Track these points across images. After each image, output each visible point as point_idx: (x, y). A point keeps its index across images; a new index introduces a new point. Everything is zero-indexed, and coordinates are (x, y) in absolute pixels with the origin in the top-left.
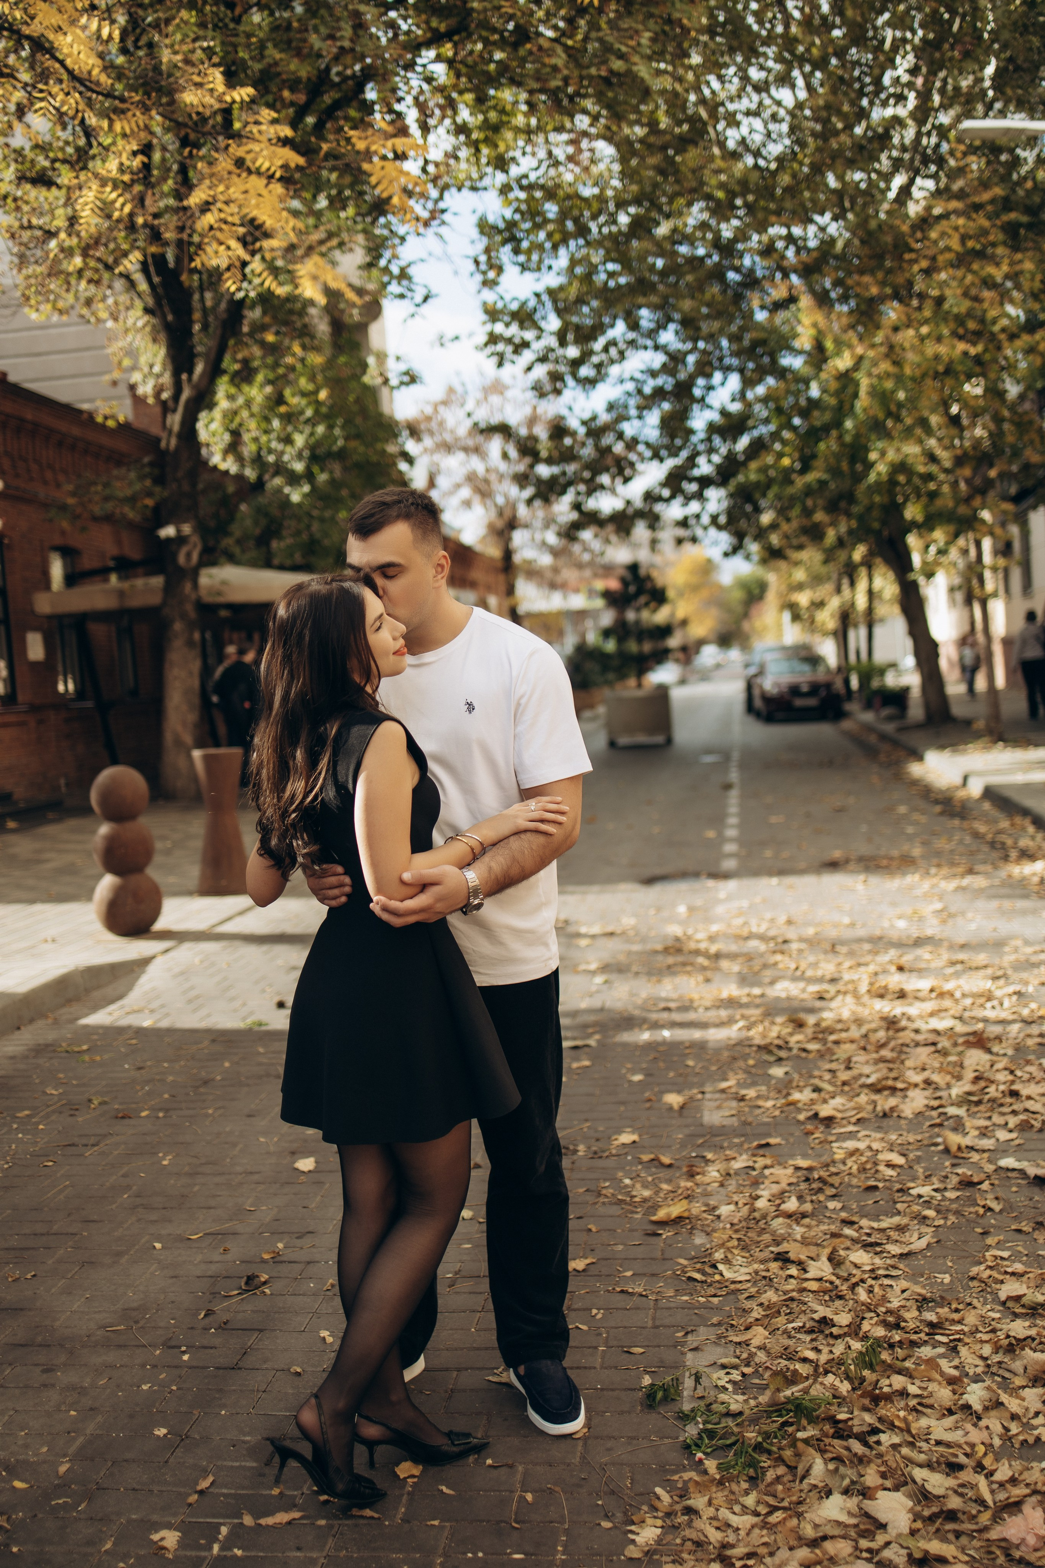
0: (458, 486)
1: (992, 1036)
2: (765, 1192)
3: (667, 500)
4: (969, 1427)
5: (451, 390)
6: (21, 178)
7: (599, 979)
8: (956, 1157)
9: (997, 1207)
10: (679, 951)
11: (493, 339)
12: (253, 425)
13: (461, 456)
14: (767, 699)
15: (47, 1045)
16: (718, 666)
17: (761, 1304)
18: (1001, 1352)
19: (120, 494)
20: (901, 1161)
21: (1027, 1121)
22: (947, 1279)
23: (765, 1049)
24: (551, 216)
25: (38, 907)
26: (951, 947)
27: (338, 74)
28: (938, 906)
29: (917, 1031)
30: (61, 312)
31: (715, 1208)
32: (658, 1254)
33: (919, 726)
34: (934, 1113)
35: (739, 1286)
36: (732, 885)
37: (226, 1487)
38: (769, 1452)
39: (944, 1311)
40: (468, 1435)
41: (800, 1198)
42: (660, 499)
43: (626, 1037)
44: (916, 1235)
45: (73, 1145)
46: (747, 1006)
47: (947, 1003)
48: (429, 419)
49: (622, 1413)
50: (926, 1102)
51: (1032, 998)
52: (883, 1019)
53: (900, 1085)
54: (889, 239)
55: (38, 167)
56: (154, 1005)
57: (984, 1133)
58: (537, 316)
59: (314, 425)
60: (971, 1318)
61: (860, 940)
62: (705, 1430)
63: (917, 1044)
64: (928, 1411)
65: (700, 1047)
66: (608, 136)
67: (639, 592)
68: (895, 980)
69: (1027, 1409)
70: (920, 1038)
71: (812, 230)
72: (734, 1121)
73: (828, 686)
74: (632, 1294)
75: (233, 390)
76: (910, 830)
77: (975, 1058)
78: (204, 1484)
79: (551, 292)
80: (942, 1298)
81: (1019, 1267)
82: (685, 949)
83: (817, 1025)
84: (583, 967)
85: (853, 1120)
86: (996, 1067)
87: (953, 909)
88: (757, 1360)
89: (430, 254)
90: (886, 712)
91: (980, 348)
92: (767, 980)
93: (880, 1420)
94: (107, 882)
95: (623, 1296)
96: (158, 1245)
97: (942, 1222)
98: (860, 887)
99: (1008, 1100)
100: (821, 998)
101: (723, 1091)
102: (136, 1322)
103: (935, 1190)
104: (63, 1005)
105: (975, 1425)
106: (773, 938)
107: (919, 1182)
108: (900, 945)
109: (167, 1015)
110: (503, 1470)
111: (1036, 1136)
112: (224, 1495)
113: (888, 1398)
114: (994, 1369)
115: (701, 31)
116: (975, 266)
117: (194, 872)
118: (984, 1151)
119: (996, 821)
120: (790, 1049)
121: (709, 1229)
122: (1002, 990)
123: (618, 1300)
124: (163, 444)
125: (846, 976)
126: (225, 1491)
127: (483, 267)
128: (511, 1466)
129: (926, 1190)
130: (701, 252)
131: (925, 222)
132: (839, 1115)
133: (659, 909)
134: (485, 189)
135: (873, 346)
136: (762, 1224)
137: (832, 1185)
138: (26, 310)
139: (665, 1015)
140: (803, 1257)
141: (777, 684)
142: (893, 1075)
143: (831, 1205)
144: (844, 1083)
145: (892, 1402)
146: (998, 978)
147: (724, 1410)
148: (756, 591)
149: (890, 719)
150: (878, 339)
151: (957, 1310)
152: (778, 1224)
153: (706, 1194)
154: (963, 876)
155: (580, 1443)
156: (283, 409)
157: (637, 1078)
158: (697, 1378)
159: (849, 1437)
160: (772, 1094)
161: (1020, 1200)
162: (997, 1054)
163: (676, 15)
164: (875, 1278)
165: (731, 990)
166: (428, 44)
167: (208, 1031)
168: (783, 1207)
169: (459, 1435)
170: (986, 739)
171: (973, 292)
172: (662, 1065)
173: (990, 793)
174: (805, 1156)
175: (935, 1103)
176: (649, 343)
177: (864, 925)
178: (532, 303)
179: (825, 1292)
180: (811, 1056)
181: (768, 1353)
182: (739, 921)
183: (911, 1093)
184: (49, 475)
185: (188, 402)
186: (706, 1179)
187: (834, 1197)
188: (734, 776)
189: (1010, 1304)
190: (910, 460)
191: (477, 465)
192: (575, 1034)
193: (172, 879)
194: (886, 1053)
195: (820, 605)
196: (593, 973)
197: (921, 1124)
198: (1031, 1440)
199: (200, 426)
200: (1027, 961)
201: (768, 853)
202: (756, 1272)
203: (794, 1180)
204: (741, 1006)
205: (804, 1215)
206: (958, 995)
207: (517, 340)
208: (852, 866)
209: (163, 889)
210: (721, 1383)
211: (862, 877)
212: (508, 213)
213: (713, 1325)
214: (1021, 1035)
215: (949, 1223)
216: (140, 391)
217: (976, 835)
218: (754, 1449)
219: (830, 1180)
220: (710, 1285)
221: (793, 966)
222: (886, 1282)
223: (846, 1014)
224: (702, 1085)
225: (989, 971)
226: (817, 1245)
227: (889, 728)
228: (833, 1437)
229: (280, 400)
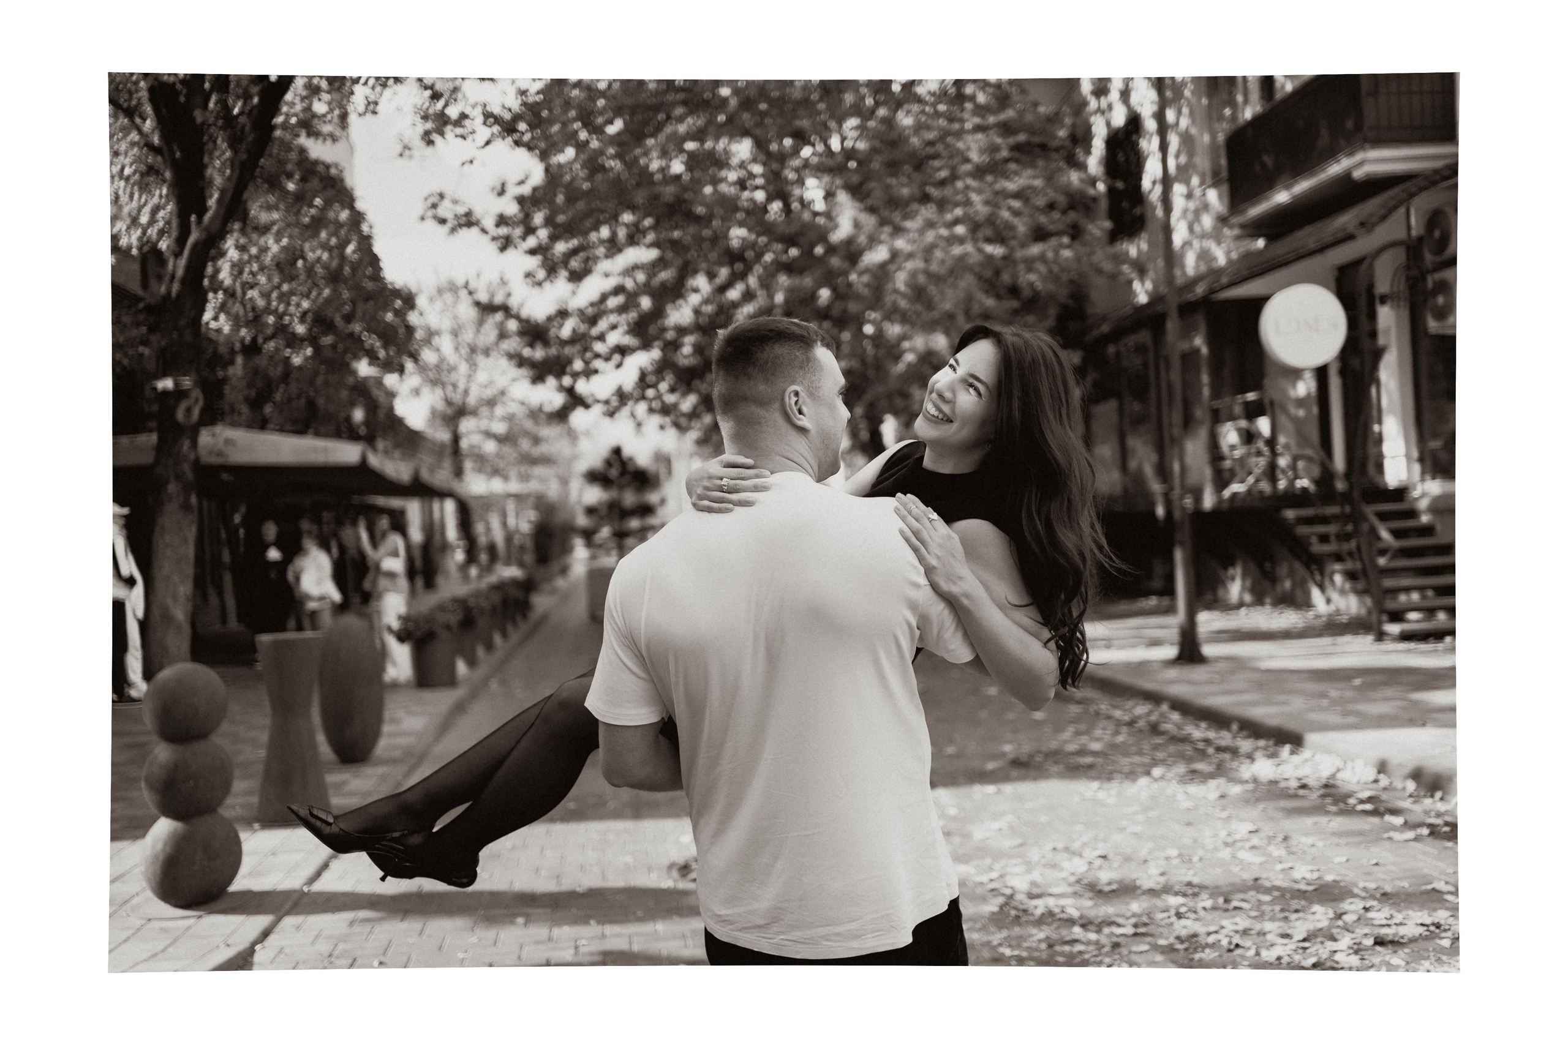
67: (623, 473)
94: (163, 831)
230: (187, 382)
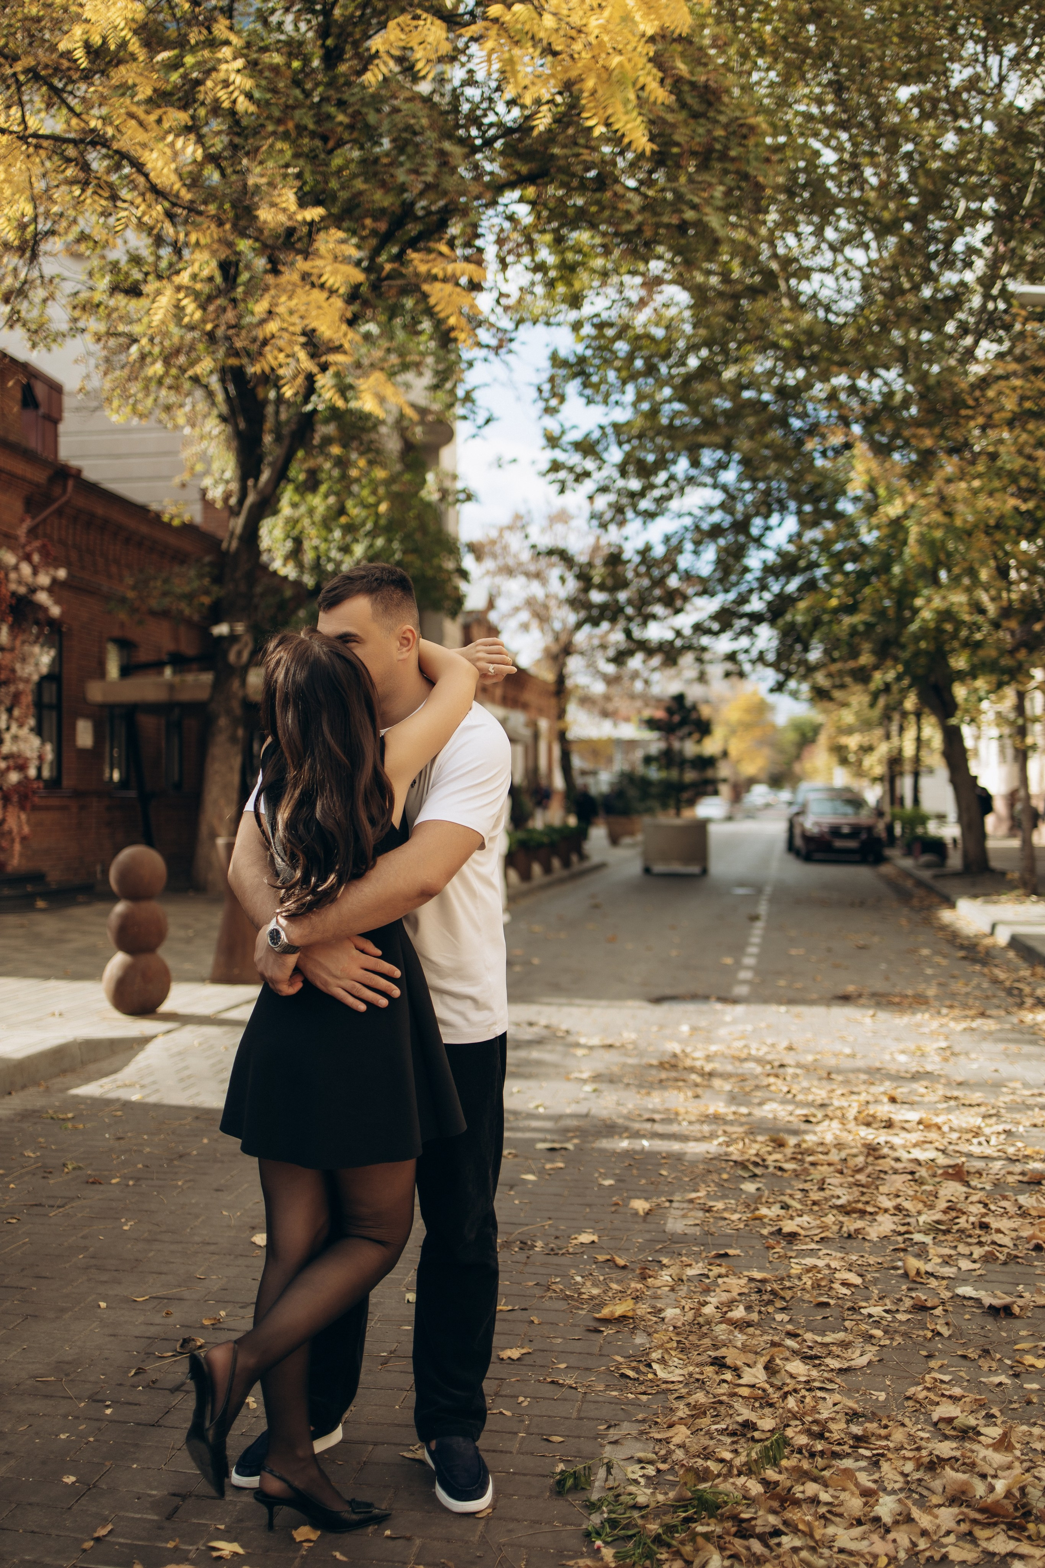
0: (517, 609)
1: (972, 1170)
2: (713, 1300)
3: (716, 634)
4: (875, 1537)
5: (518, 517)
6: (114, 289)
7: (588, 1088)
8: (915, 1282)
9: (946, 1332)
10: (674, 1067)
11: (556, 466)
12: (313, 532)
13: (522, 580)
14: (808, 838)
15: (34, 1111)
16: (768, 806)
17: (688, 1405)
18: (922, 1469)
19: (178, 590)
20: (858, 1281)
21: (991, 1253)
22: (882, 1396)
23: (741, 1165)
24: (621, 355)
25: (53, 984)
26: (948, 1084)
27: (423, 208)
28: (943, 1044)
29: (898, 1160)
30: (141, 416)
31: (661, 1310)
32: (596, 1350)
33: (956, 875)
34: (900, 1239)
35: (670, 1386)
36: (740, 1010)
37: (123, 1536)
38: (669, 1546)
39: (872, 1426)
40: (370, 1505)
41: (748, 1308)
42: (709, 632)
43: (605, 1144)
44: (858, 1352)
45: (40, 1205)
46: (731, 1123)
47: (933, 1135)
48: (493, 542)
49: (530, 1497)
50: (894, 1227)
51: (1021, 1137)
52: (865, 1145)
53: (870, 1209)
54: (947, 395)
55: (130, 280)
56: (146, 1081)
57: (947, 1261)
58: (600, 448)
59: (374, 537)
60: (899, 1435)
61: (858, 1070)
62: (609, 1520)
63: (896, 1172)
64: (838, 1519)
65: (679, 1157)
66: (680, 281)
67: (683, 722)
68: (884, 1110)
69: (939, 1526)
70: (898, 1166)
71: (876, 383)
72: (697, 1231)
73: (870, 829)
74: (562, 1385)
75: (297, 498)
76: (929, 971)
77: (952, 1190)
78: (102, 1532)
79: (616, 426)
80: (873, 1413)
81: (957, 1391)
82: (681, 1065)
83: (798, 1145)
84: (576, 1075)
85: (817, 1238)
86: (971, 1199)
87: (957, 1049)
88: (674, 1457)
89: (495, 380)
90: (925, 858)
91: (1031, 505)
92: (756, 1101)
93: (785, 1523)
94: (118, 960)
95: (552, 1386)
96: (103, 1305)
97: (888, 1342)
98: (868, 1021)
99: (978, 1232)
100: (808, 1121)
101: (691, 1201)
102: (67, 1375)
103: (886, 1311)
104: (58, 1075)
105: (883, 1538)
106: (769, 1063)
107: (872, 1302)
108: (898, 1078)
109: (157, 1091)
110: (401, 1542)
111: (998, 1268)
112: (120, 1544)
113: (797, 1503)
114: (913, 1487)
115: (778, 188)
116: (1031, 426)
117: (208, 960)
118: (943, 1278)
119: (1016, 970)
120: (767, 1167)
121: (651, 1330)
122: (991, 1128)
123: (547, 1390)
124: (224, 545)
125: (836, 1103)
126: (122, 1540)
127: (546, 394)
128: (409, 1539)
129: (877, 1310)
130: (766, 397)
131: (984, 382)
132: (802, 1232)
133: (661, 1027)
134: (559, 324)
135: (925, 496)
136: (705, 1329)
137: (783, 1298)
138: (108, 412)
139: (648, 1126)
140: (739, 1363)
141: (817, 824)
142: (864, 1199)
143: (779, 1317)
144: (815, 1203)
145: (800, 1506)
146: (990, 1116)
147: (631, 1502)
148: (810, 734)
149: (928, 866)
150: (931, 489)
151: (886, 1427)
152: (721, 1331)
153: (656, 1297)
154: (973, 1018)
155: (483, 1523)
156: (343, 520)
157: (608, 1182)
158: (609, 1468)
159: (751, 1536)
160: (739, 1208)
161: (972, 1328)
162: (974, 1188)
163: (752, 172)
164: (809, 1390)
165: (719, 1107)
166: (511, 185)
167: (193, 1109)
168: (729, 1315)
169: (360, 1504)
170: (1020, 892)
171: (1028, 450)
172: (635, 1172)
173: (1016, 942)
174: (761, 1269)
175: (903, 1229)
176: (709, 480)
177: (864, 1057)
178: (596, 434)
179: (756, 1399)
180: (786, 1175)
181: (687, 1452)
182: (740, 1044)
183: (879, 1218)
184: (114, 569)
185: (252, 507)
186: (658, 1283)
187: (783, 1309)
188: (763, 908)
189: (941, 1426)
190: (955, 609)
191: (536, 589)
192: (555, 1137)
193: (187, 966)
194: (861, 1177)
195: (868, 749)
196: (584, 1081)
197: (885, 1247)
198: (937, 1557)
199: (264, 531)
200: (1023, 1103)
201: (782, 983)
202: (690, 1375)
203: (746, 1290)
204: (726, 1122)
205: (749, 1324)
206: (945, 1128)
207: (579, 470)
208: (863, 1001)
209: (173, 974)
210: (635, 1477)
211: (871, 1012)
212: (580, 349)
213: (637, 1421)
214: (1003, 1172)
215: (895, 1344)
216: (210, 495)
217: (995, 981)
218: (653, 1542)
219: (782, 1293)
220: (642, 1383)
221: (785, 1089)
222: (820, 1394)
223: (829, 1138)
224: (672, 1194)
225: (983, 1109)
226: (756, 1353)
227: (926, 875)
228: (735, 1535)
229: (342, 511)
230: (240, 628)
